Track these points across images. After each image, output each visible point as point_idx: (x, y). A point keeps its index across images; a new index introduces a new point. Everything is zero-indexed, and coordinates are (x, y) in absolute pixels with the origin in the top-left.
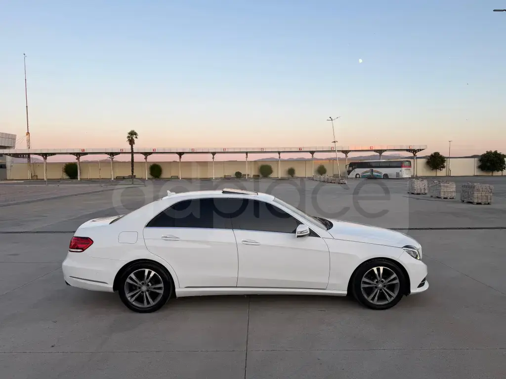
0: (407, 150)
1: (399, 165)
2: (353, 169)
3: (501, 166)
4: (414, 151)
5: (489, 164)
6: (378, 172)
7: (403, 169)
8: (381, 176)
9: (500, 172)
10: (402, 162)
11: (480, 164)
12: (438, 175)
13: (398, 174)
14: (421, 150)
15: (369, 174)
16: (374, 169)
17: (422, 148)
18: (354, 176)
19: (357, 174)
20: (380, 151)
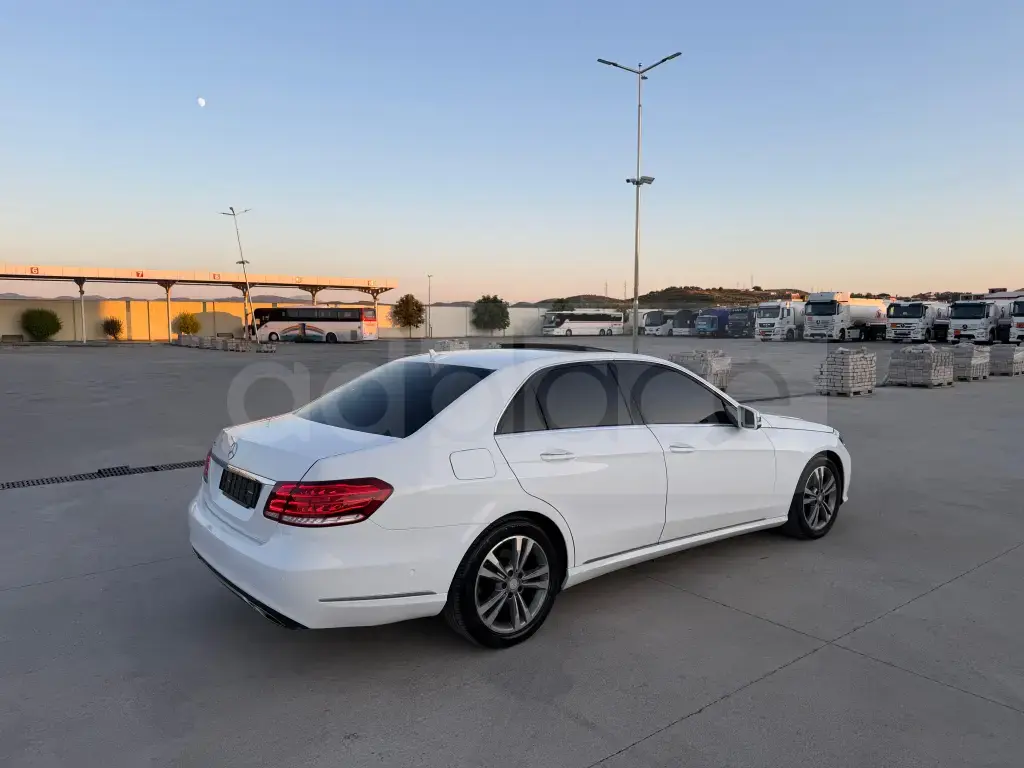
0: (361, 289)
1: (356, 315)
2: (263, 323)
3: (503, 321)
4: (375, 292)
5: (486, 318)
6: (315, 329)
7: (364, 324)
8: (321, 337)
9: (502, 331)
10: (360, 311)
11: (474, 317)
12: (413, 336)
13: (354, 334)
14: (386, 289)
15: (297, 332)
16: (308, 323)
17: (388, 287)
18: (265, 338)
19: (272, 334)
20: (314, 289)
